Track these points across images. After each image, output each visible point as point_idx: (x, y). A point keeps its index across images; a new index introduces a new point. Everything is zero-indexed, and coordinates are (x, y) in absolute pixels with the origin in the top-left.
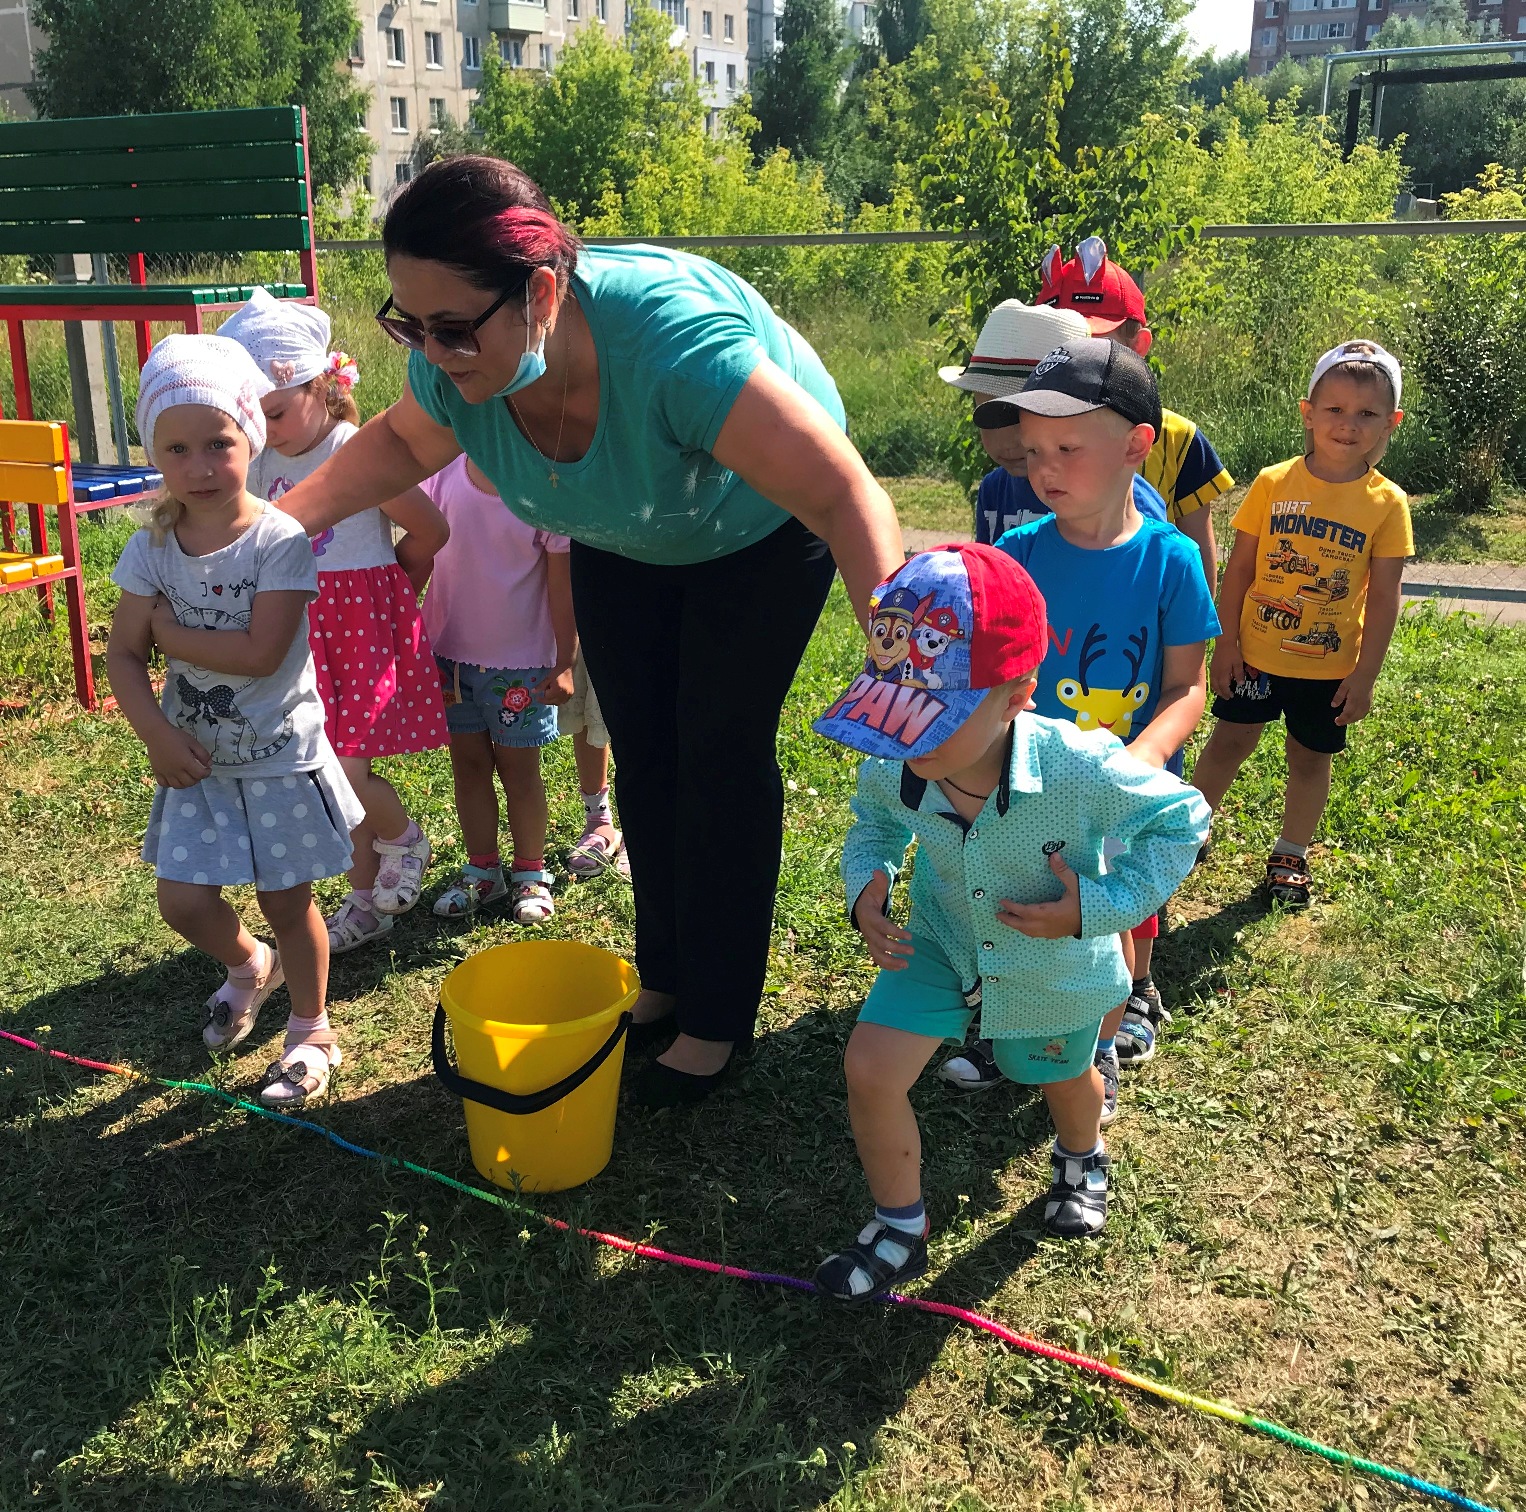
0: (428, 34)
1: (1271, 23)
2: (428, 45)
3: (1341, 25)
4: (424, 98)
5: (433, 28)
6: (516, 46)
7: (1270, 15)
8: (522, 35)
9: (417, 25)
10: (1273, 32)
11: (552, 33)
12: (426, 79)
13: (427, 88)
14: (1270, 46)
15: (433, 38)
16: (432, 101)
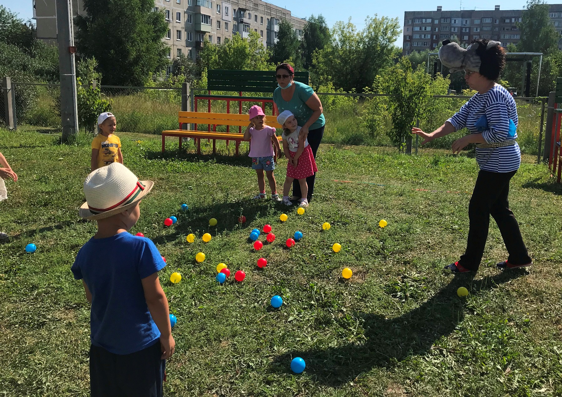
0: (177, 31)
1: (408, 41)
2: (177, 34)
3: (427, 43)
4: (176, 48)
5: (179, 29)
6: (202, 35)
7: (408, 39)
8: (204, 33)
9: (175, 28)
10: (409, 44)
11: (213, 33)
12: (176, 43)
13: (177, 46)
14: (408, 47)
15: (179, 32)
16: (178, 49)
